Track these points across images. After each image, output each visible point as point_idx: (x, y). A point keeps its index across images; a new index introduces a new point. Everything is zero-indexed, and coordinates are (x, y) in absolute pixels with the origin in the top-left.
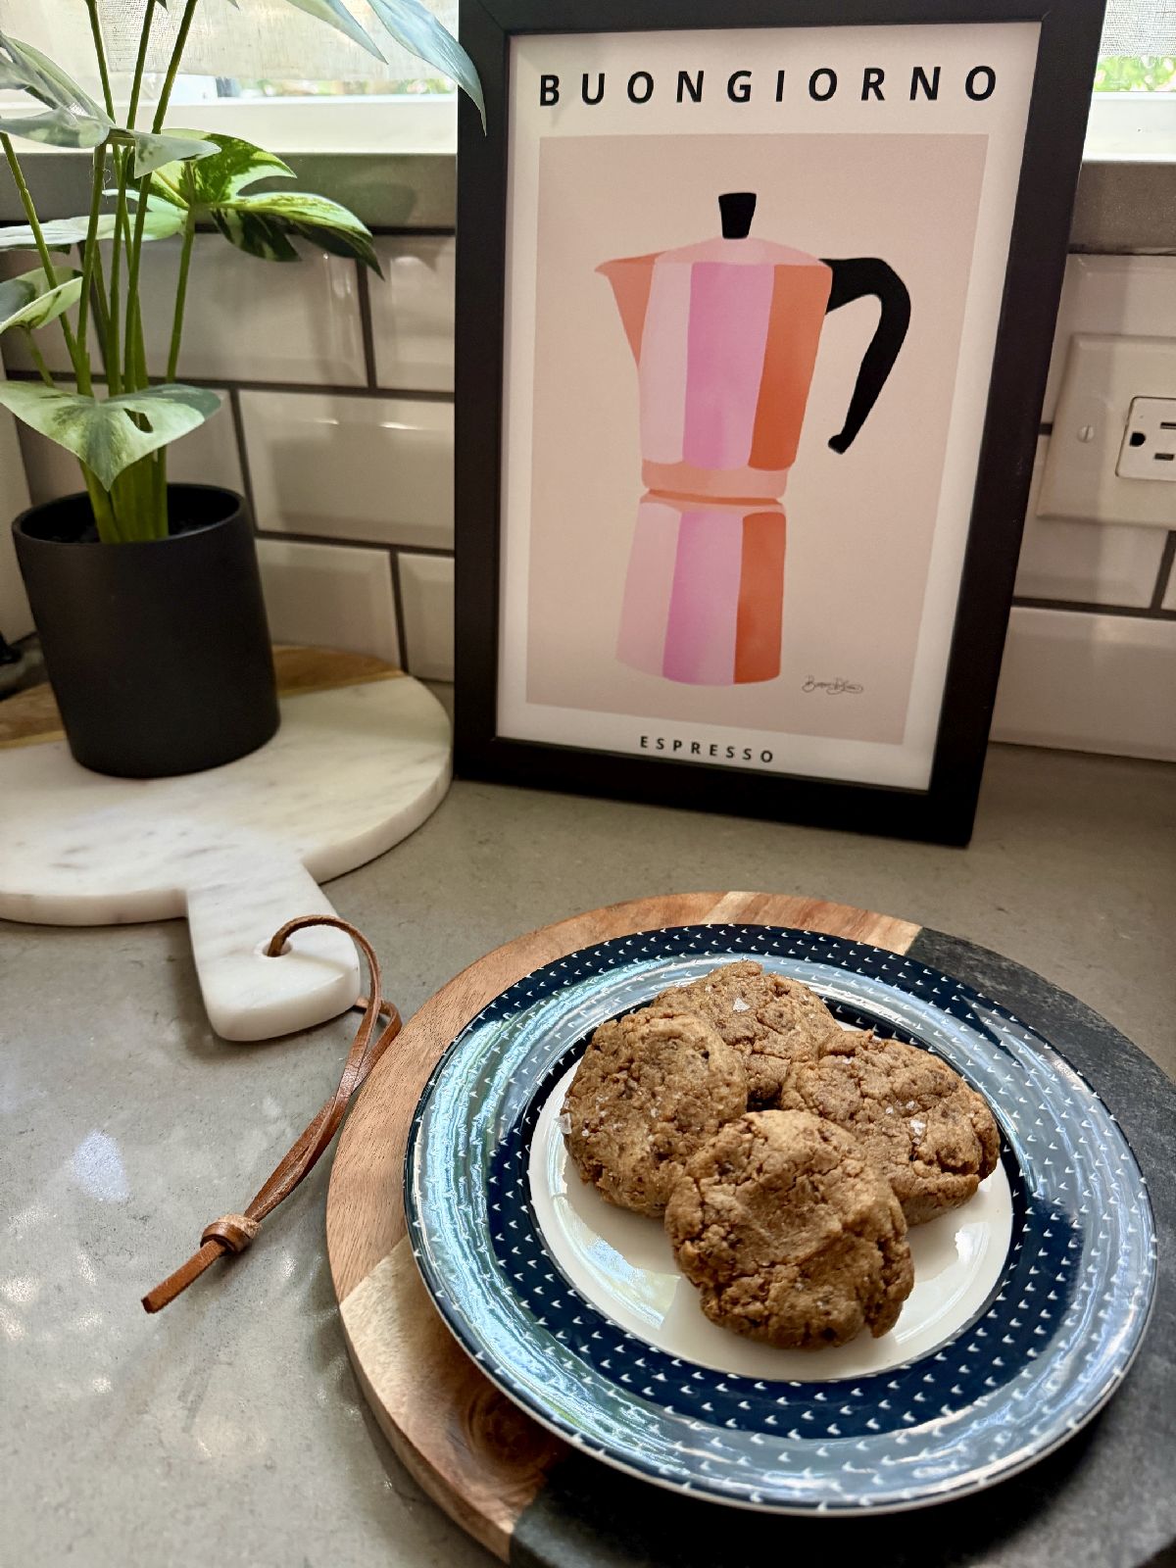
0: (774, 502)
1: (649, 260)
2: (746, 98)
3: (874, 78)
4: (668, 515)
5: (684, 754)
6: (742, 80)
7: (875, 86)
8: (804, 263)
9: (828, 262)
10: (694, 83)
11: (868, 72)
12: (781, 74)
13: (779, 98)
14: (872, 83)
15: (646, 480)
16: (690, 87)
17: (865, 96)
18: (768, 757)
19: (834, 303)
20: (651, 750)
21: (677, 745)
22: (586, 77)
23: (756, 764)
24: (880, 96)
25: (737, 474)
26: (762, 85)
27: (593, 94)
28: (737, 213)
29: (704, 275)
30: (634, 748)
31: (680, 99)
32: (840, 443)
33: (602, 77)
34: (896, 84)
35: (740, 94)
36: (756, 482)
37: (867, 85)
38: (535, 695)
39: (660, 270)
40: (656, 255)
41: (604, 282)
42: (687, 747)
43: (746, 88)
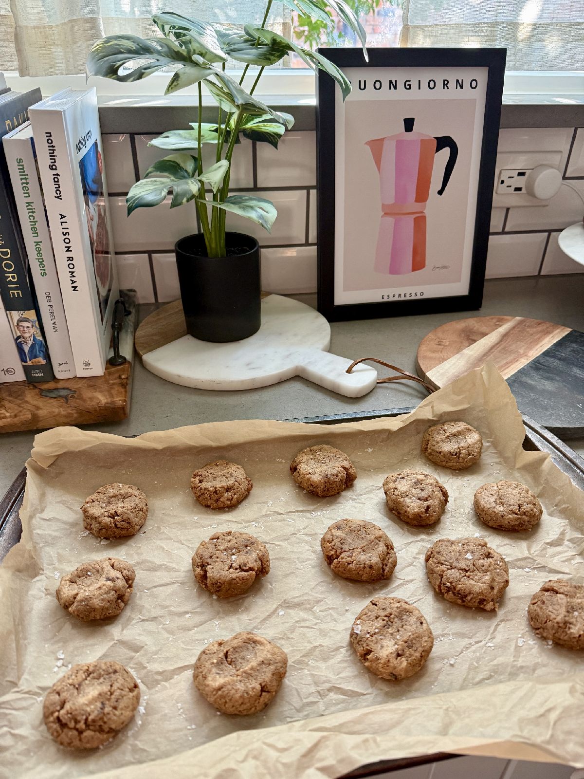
0: (422, 212)
1: (382, 140)
2: (410, 88)
3: (446, 82)
4: (390, 220)
5: (396, 299)
6: (408, 83)
7: (446, 85)
8: (428, 138)
9: (435, 138)
10: (395, 84)
11: (444, 81)
12: (419, 81)
13: (419, 88)
14: (445, 84)
15: (383, 210)
16: (393, 85)
17: (444, 88)
18: (421, 294)
19: (437, 151)
20: (386, 300)
21: (394, 296)
22: (360, 81)
23: (419, 297)
24: (448, 88)
25: (411, 205)
26: (414, 84)
27: (362, 87)
28: (409, 124)
29: (400, 144)
30: (381, 300)
31: (390, 89)
32: (440, 192)
33: (365, 81)
34: (452, 84)
35: (408, 87)
36: (417, 207)
37: (444, 85)
38: (346, 288)
39: (386, 143)
40: (384, 138)
41: (368, 148)
42: (397, 296)
43: (409, 85)
